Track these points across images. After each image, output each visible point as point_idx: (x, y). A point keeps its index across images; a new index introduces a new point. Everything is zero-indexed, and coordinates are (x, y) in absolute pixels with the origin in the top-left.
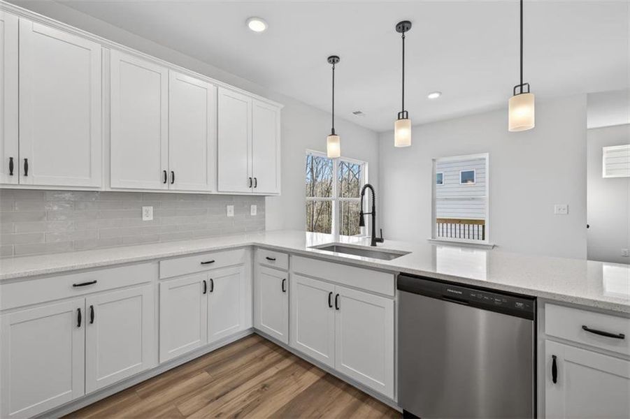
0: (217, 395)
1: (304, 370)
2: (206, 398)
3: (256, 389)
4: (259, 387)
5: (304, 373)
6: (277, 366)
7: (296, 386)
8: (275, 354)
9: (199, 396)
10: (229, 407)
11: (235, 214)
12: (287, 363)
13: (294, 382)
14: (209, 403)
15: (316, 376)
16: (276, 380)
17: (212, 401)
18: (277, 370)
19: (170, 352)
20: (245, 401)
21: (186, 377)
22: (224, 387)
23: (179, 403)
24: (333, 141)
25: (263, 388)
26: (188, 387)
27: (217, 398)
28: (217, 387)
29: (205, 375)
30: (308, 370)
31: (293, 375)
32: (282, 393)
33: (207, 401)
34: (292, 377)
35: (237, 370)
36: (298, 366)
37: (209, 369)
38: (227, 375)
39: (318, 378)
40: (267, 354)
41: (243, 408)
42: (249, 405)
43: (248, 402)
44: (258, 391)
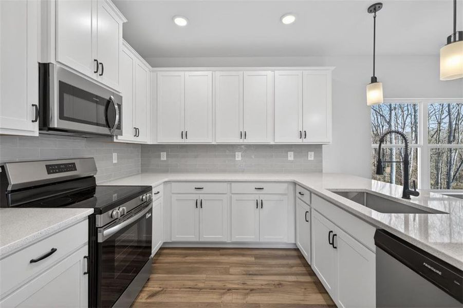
0: (251, 273)
1: (318, 291)
2: (245, 271)
3: (273, 283)
4: (276, 283)
5: (316, 293)
6: (298, 277)
7: (302, 298)
8: (304, 269)
9: (242, 268)
10: (252, 283)
11: (294, 158)
12: (308, 279)
13: (302, 294)
14: (244, 274)
15: (323, 300)
16: (291, 285)
17: (247, 274)
18: (296, 280)
19: (237, 237)
20: (262, 285)
21: (243, 255)
22: (257, 271)
23: (232, 266)
24: (374, 88)
25: (278, 285)
26: (242, 261)
27: (250, 275)
28: (254, 269)
29: (252, 259)
30: (321, 293)
31: (305, 289)
32: (288, 296)
33: (244, 273)
34: (303, 290)
35: (271, 266)
36: (314, 285)
37: (256, 257)
38: (263, 265)
39: (325, 303)
40: (297, 265)
41: (258, 288)
42: (263, 289)
43: (263, 287)
44: (274, 284)
